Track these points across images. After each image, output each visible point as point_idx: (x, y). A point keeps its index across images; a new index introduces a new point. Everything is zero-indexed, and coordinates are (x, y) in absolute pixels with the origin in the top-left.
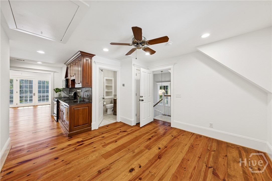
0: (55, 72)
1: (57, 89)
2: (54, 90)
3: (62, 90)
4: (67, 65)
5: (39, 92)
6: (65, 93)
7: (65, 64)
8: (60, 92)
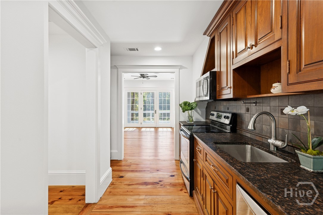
0: (181, 67)
1: (185, 103)
2: (180, 105)
3: (194, 105)
4: (210, 36)
5: (161, 108)
6: (198, 113)
7: (205, 34)
8: (190, 111)
